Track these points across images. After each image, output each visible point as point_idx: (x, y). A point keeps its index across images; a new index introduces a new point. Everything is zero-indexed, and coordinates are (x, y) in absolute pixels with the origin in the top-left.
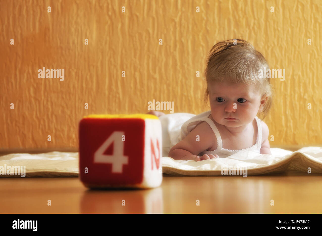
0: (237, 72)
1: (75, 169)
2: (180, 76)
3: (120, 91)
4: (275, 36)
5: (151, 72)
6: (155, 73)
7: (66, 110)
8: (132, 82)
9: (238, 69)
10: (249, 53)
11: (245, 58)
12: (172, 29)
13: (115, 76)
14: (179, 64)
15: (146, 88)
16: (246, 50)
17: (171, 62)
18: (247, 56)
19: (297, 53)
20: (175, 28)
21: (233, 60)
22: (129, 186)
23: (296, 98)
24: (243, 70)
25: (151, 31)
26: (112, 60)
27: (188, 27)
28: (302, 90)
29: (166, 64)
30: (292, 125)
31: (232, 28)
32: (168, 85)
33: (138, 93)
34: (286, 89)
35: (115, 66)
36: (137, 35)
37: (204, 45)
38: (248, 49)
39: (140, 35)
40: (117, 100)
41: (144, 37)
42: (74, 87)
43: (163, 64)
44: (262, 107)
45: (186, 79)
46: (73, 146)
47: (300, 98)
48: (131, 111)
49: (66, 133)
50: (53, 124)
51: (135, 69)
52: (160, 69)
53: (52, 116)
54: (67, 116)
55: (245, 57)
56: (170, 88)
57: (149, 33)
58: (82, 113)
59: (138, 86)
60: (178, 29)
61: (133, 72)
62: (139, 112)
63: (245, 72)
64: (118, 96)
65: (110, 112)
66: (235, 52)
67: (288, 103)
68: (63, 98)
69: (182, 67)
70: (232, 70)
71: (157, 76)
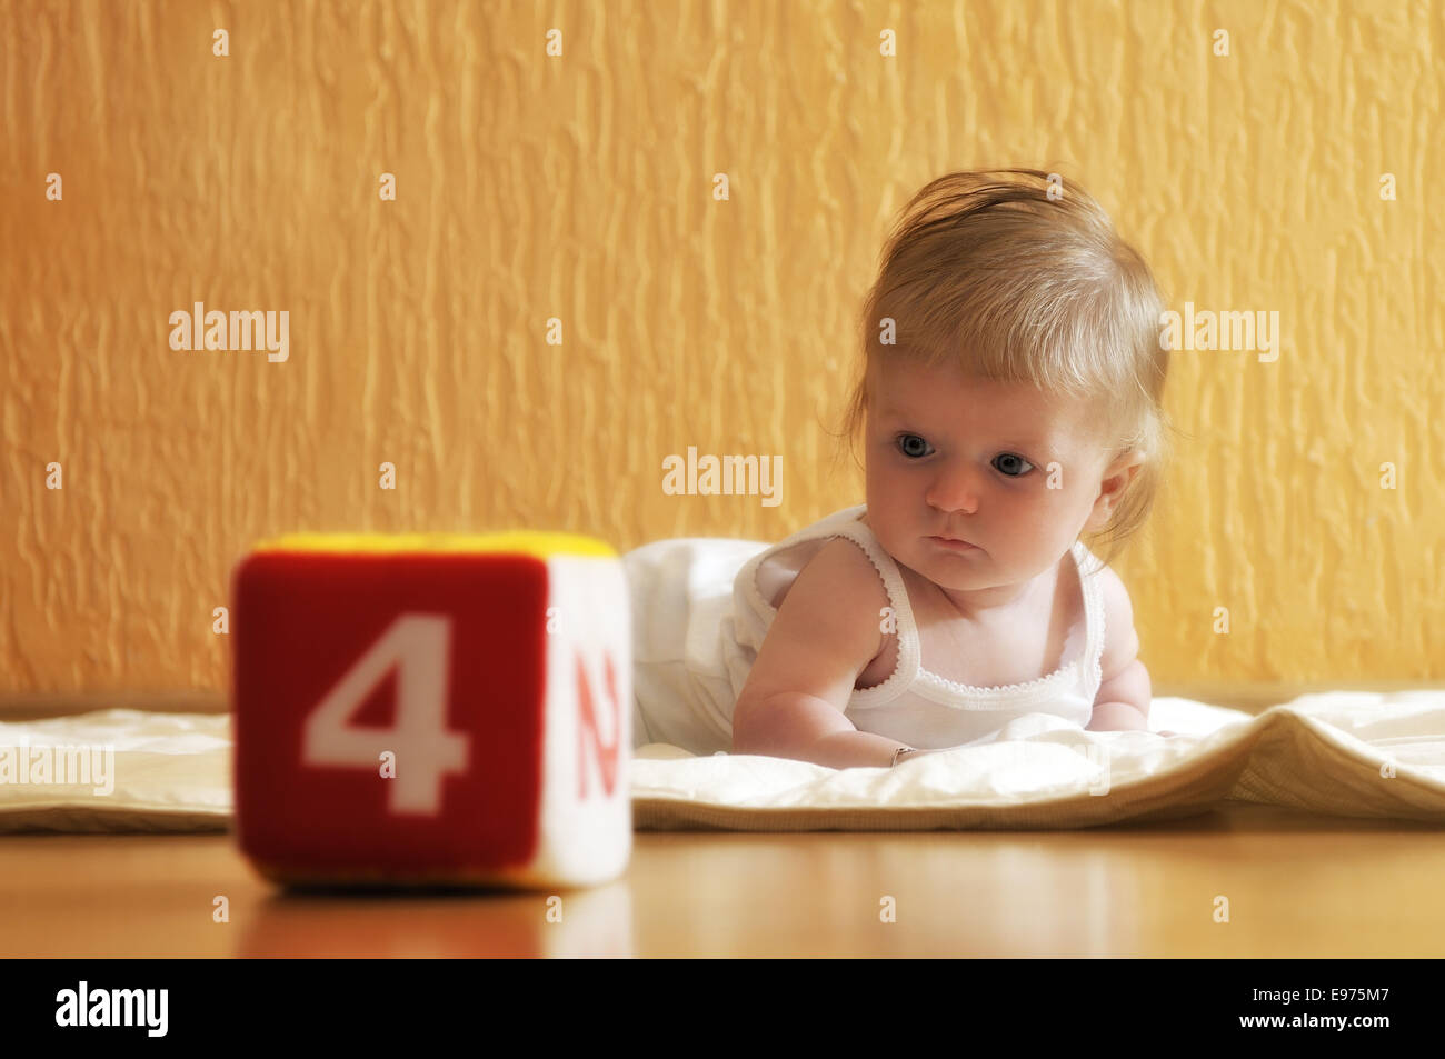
0: (1012, 330)
1: (215, 796)
2: (722, 352)
3: (435, 423)
4: (1171, 165)
5: (583, 331)
6: (601, 334)
7: (173, 510)
8: (494, 377)
9: (1021, 317)
10: (1081, 246)
11: (1061, 271)
12: (683, 129)
13: (410, 350)
14: (714, 293)
15: (555, 407)
16: (1073, 229)
17: (676, 288)
18: (1071, 260)
19: (1275, 244)
20: (698, 124)
21: (1000, 270)
22: (471, 875)
23: (1272, 462)
24: (1041, 325)
25: (582, 136)
26: (396, 271)
27: (761, 121)
28: (1298, 422)
29: (657, 297)
30: (1250, 587)
31: (971, 125)
32: (665, 396)
33: (521, 432)
34: (1222, 415)
35: (411, 304)
36: (516, 157)
37: (835, 204)
38: (1084, 230)
39: (532, 156)
40: (420, 467)
41: (548, 168)
42: (213, 400)
43: (641, 292)
44: (1106, 508)
45: (750, 366)
46: (206, 682)
47: (1290, 459)
48: (486, 517)
49: (174, 622)
50: (112, 577)
51: (507, 317)
52: (626, 319)
53: (105, 540)
54: (179, 543)
55: (1061, 265)
56: (675, 410)
57: (574, 149)
58: (250, 524)
59: (522, 400)
60: (711, 129)
61: (495, 331)
62: (524, 522)
63: (1050, 332)
64: (422, 443)
65: (385, 519)
66: (1019, 230)
67: (1232, 483)
68: (158, 453)
69: (731, 307)
70: (992, 315)
71: (610, 351)
